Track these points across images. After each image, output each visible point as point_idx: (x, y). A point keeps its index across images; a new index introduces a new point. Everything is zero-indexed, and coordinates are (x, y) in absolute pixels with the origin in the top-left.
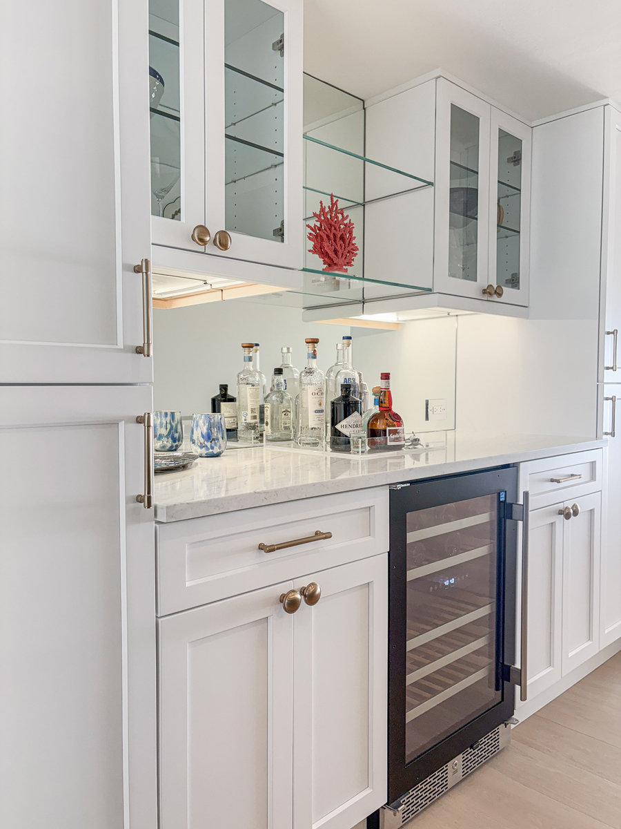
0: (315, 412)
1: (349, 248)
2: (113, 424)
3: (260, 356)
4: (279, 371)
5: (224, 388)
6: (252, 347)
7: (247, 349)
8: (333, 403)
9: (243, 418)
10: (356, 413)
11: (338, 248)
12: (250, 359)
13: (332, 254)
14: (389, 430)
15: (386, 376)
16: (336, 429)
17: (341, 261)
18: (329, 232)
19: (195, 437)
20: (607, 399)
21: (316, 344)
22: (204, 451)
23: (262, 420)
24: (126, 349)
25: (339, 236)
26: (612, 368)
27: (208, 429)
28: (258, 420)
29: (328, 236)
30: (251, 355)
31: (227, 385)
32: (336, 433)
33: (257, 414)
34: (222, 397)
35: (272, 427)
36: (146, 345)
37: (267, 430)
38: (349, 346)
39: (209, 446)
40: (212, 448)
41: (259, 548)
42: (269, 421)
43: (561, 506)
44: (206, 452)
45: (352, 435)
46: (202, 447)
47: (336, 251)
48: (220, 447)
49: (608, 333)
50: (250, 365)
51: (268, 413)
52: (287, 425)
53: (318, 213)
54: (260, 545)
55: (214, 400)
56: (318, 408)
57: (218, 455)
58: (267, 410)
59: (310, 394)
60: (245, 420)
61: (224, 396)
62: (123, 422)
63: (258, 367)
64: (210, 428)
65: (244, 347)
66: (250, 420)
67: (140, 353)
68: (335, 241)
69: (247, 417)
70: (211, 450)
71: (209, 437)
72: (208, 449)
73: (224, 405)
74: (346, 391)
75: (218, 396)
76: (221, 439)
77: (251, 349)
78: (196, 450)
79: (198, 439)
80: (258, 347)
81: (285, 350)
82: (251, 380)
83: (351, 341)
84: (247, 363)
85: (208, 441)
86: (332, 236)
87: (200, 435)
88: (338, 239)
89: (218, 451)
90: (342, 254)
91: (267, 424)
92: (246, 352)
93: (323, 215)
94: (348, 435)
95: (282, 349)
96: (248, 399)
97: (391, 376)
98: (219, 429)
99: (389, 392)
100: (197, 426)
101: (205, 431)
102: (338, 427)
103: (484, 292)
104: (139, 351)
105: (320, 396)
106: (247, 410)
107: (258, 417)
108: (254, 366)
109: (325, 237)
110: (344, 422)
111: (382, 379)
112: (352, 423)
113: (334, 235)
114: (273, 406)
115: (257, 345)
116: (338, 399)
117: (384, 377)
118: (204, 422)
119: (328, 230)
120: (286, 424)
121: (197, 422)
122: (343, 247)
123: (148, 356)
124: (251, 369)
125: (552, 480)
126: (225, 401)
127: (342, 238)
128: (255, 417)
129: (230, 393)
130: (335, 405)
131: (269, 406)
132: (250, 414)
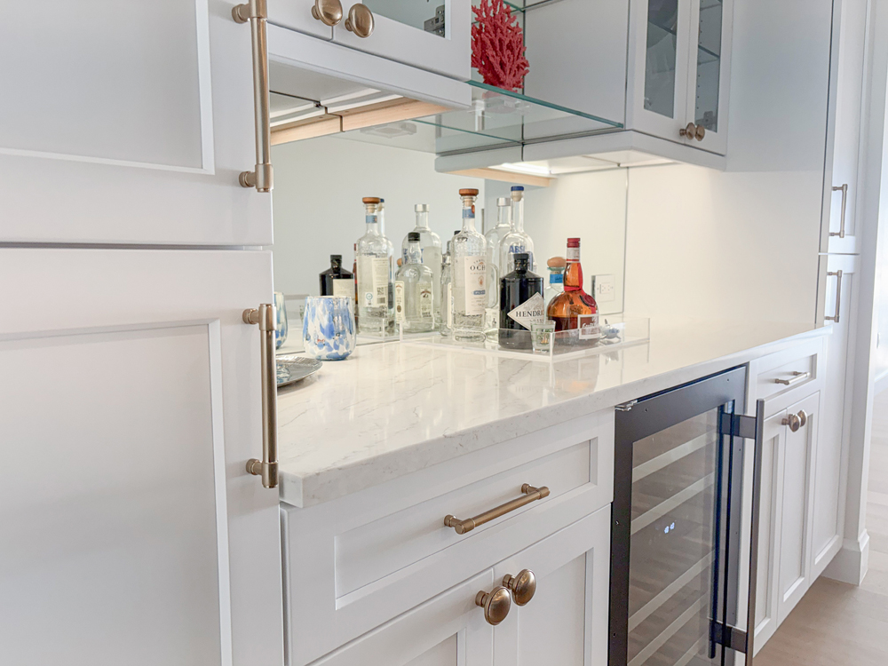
0: (475, 293)
1: (520, 61)
2: (199, 326)
3: (385, 215)
4: (414, 237)
5: (337, 259)
6: (377, 203)
7: (370, 206)
8: (503, 281)
9: (367, 302)
10: (537, 295)
11: (505, 60)
12: (374, 220)
13: (498, 68)
14: (581, 318)
15: (574, 243)
16: (507, 317)
17: (509, 79)
18: (493, 35)
19: (311, 331)
20: (830, 274)
21: (474, 197)
22: (324, 352)
23: (391, 304)
24: (220, 176)
25: (507, 42)
26: (839, 234)
27: (329, 321)
28: (386, 304)
29: (492, 42)
30: (375, 214)
31: (340, 256)
32: (508, 324)
33: (386, 296)
34: (335, 273)
35: (406, 312)
36: (261, 169)
37: (400, 318)
38: (519, 200)
39: (332, 345)
40: (337, 347)
41: (445, 524)
42: (402, 305)
43: (784, 413)
44: (328, 353)
45: (535, 327)
46: (321, 344)
47: (502, 65)
48: (347, 347)
49: (835, 189)
50: (374, 229)
51: (399, 296)
52: (427, 311)
53: (478, 7)
54: (448, 517)
55: (323, 277)
56: (479, 288)
57: (343, 358)
58: (399, 291)
59: (467, 267)
60: (370, 304)
61: (337, 270)
62: (218, 322)
63: (383, 231)
64: (332, 318)
65: (366, 203)
66: (376, 305)
67: (248, 185)
68: (501, 49)
69: (371, 300)
70: (334, 351)
71: (331, 332)
72: (330, 349)
73: (338, 285)
74: (522, 263)
75: (329, 270)
76: (348, 334)
77: (376, 206)
78: (312, 351)
79: (315, 334)
80: (383, 204)
81: (420, 208)
82: (375, 249)
83: (523, 193)
84: (370, 224)
85: (330, 337)
86: (497, 43)
87: (318, 329)
88: (505, 48)
89: (345, 351)
90: (511, 69)
91: (399, 309)
92: (369, 210)
93: (485, 11)
94: (528, 327)
95: (416, 206)
96: (373, 275)
97: (581, 242)
98: (346, 320)
99: (579, 265)
100: (313, 315)
101: (325, 323)
102: (512, 314)
103: (683, 133)
104: (246, 181)
105: (481, 271)
106: (372, 291)
107: (387, 300)
108: (379, 230)
109: (488, 43)
110: (520, 308)
111: (568, 246)
112: (532, 310)
113: (500, 40)
114: (407, 284)
115: (382, 201)
116: (510, 275)
117: (571, 244)
118: (324, 310)
119: (492, 32)
120: (425, 309)
121: (314, 310)
122: (512, 60)
123: (266, 190)
124: (376, 233)
125: (777, 381)
126: (338, 277)
127: (510, 47)
128: (382, 300)
129: (347, 266)
130: (507, 285)
131: (402, 284)
132: (376, 296)
